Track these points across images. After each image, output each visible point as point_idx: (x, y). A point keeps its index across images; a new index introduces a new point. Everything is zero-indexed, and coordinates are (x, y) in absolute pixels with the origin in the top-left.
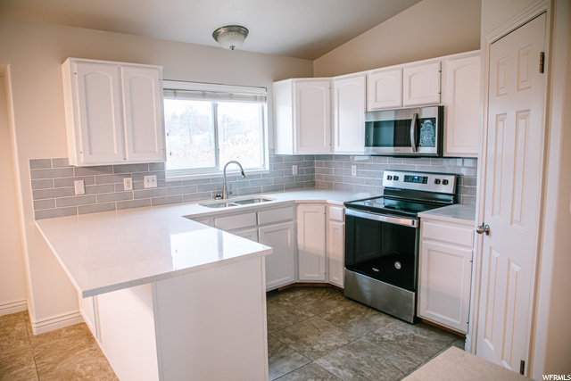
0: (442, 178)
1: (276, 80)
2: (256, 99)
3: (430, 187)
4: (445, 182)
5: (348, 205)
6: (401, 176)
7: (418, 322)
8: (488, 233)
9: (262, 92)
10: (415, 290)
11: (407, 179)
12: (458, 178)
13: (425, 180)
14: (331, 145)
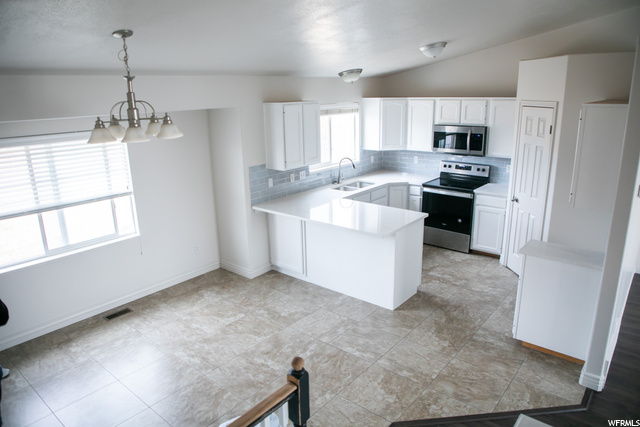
0: (481, 167)
1: (365, 96)
2: (352, 111)
3: (474, 172)
4: (484, 170)
5: (424, 185)
6: (454, 165)
7: (471, 252)
8: (517, 201)
9: (356, 106)
10: (470, 234)
11: (457, 167)
12: (491, 167)
13: (469, 168)
14: (406, 143)
